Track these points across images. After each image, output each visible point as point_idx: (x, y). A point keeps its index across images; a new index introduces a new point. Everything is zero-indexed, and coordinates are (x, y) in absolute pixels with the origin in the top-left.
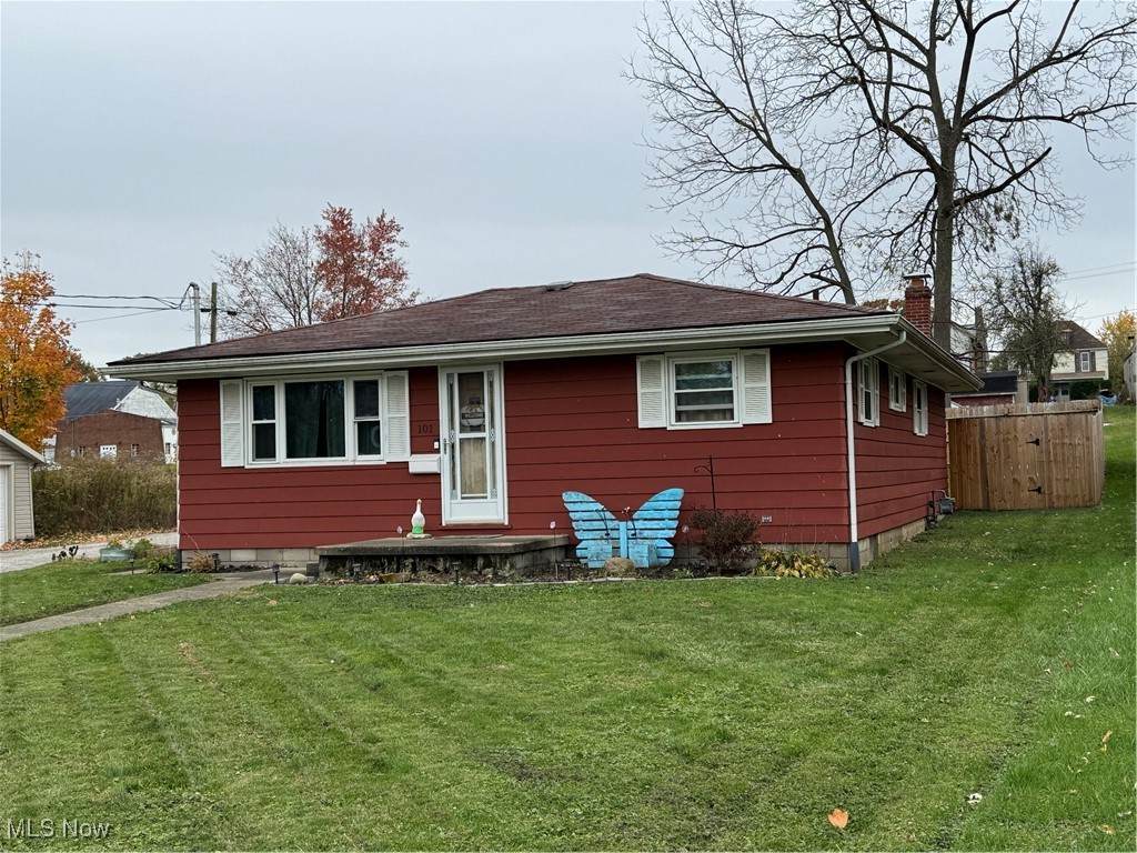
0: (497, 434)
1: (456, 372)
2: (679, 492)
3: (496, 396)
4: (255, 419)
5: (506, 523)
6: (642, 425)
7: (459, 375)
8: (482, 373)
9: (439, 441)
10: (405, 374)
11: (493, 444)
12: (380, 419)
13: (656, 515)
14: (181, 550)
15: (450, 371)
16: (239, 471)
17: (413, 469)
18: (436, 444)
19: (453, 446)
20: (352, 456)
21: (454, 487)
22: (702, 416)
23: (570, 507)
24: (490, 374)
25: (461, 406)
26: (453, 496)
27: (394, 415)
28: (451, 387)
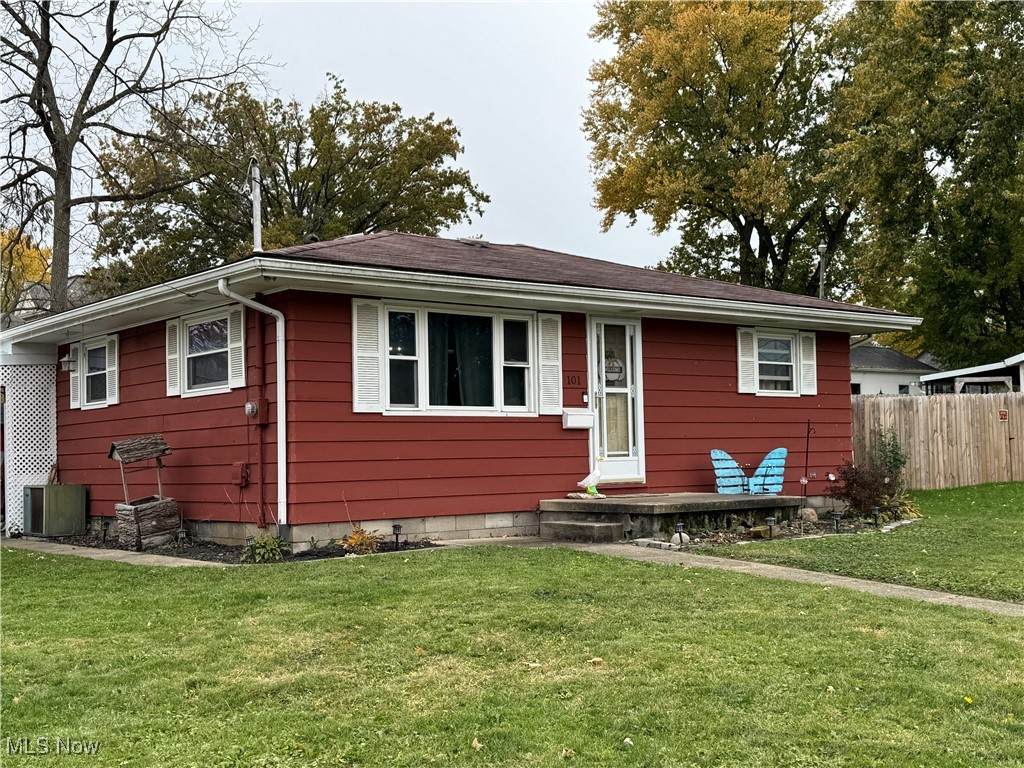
0: (636, 390)
1: (603, 322)
3: (636, 352)
4: (390, 353)
5: (644, 482)
6: (740, 390)
7: (606, 326)
8: (624, 327)
9: (587, 394)
10: (558, 318)
11: (634, 400)
12: (531, 364)
13: (770, 472)
14: (290, 527)
15: (598, 320)
16: (376, 418)
17: (570, 423)
18: (585, 399)
19: (600, 399)
20: (499, 408)
21: (601, 444)
22: (771, 386)
23: (716, 464)
24: (632, 329)
25: (606, 359)
26: (601, 453)
27: (546, 365)
28: (598, 338)
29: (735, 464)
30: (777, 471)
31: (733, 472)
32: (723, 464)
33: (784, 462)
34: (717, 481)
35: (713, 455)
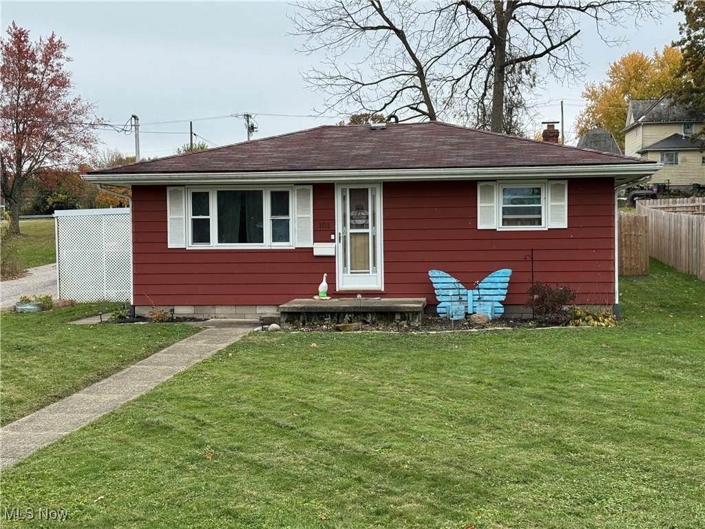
0: (377, 230)
1: (348, 187)
2: (509, 272)
3: (377, 205)
4: (193, 215)
5: (383, 290)
6: (480, 227)
7: (350, 190)
8: (367, 189)
9: (334, 234)
10: (311, 188)
11: (374, 237)
12: (290, 217)
13: (493, 286)
14: (134, 306)
15: (344, 187)
16: (182, 251)
17: (316, 253)
18: (333, 237)
19: (345, 237)
20: (268, 243)
21: (345, 265)
22: (519, 223)
23: (433, 280)
24: (374, 190)
25: (351, 211)
26: (345, 271)
27: (301, 217)
28: (344, 198)
29: (454, 280)
30: (500, 285)
31: (451, 286)
32: (441, 280)
33: (508, 279)
34: (436, 291)
35: (430, 273)
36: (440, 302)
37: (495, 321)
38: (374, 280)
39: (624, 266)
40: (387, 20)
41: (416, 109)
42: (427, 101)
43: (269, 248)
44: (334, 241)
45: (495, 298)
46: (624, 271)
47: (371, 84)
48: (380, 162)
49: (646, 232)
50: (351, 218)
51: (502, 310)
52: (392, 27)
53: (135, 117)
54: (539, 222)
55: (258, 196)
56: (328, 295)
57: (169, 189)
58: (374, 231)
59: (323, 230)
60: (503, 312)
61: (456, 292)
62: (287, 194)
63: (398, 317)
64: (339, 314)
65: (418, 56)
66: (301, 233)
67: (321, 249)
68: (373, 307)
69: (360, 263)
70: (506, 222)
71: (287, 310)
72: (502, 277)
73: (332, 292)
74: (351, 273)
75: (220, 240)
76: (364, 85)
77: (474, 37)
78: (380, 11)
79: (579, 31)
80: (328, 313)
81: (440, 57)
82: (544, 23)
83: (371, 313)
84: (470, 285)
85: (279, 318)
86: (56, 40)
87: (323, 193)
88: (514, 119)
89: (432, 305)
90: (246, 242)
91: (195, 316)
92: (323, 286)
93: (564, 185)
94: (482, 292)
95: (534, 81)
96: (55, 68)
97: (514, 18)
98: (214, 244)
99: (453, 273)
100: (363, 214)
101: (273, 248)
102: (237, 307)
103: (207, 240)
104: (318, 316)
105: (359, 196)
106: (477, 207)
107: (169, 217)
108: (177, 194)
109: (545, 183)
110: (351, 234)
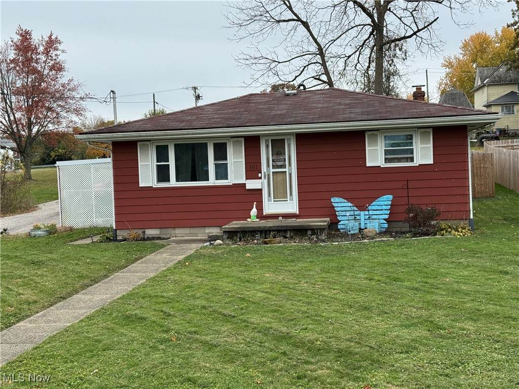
0: (292, 169)
1: (270, 139)
2: (390, 197)
3: (291, 151)
4: (157, 162)
5: (298, 213)
6: (368, 165)
7: (272, 140)
8: (284, 139)
9: (261, 173)
10: (243, 140)
11: (290, 174)
12: (228, 161)
13: (379, 208)
14: (116, 230)
15: (267, 138)
16: (150, 189)
17: (248, 187)
18: (260, 175)
19: (269, 175)
20: (212, 181)
21: (269, 195)
22: (396, 160)
23: (335, 205)
24: (289, 140)
25: (272, 156)
26: (269, 200)
27: (236, 161)
28: (267, 146)
29: (350, 204)
30: (384, 207)
31: (348, 209)
32: (341, 205)
33: (390, 203)
34: (337, 213)
35: (332, 200)
36: (340, 221)
37: (382, 234)
38: (291, 206)
39: (476, 191)
40: (296, 15)
41: (319, 79)
42: (327, 73)
43: (213, 185)
44: (261, 178)
45: (381, 217)
46: (476, 194)
47: (285, 62)
48: (293, 119)
49: (492, 165)
50: (273, 161)
51: (386, 226)
52: (299, 20)
53: (113, 92)
54: (412, 160)
55: (204, 147)
56: (257, 218)
57: (139, 144)
58: (290, 170)
59: (253, 170)
60: (387, 227)
61: (352, 213)
62: (225, 144)
63: (309, 232)
64: (266, 231)
65: (319, 40)
66: (236, 173)
67: (252, 184)
68: (290, 226)
69: (280, 194)
70: (387, 160)
71: (227, 230)
72: (385, 201)
73: (260, 216)
74: (274, 201)
75: (178, 180)
76: (279, 63)
77: (360, 25)
78: (290, 8)
79: (438, 18)
80: (258, 231)
81: (335, 40)
82: (411, 13)
83: (289, 230)
84: (362, 208)
85: (222, 236)
86: (53, 37)
87: (252, 143)
88: (392, 84)
89: (334, 223)
90: (196, 181)
91: (160, 236)
92: (254, 212)
93: (430, 132)
94: (371, 212)
95: (406, 55)
96: (54, 58)
97: (389, 10)
98: (173, 182)
99: (349, 200)
100: (281, 157)
101: (216, 184)
102: (191, 229)
103: (168, 180)
104: (251, 233)
105: (278, 145)
106: (365, 150)
107: (140, 164)
108: (145, 148)
109: (416, 131)
110: (273, 172)
